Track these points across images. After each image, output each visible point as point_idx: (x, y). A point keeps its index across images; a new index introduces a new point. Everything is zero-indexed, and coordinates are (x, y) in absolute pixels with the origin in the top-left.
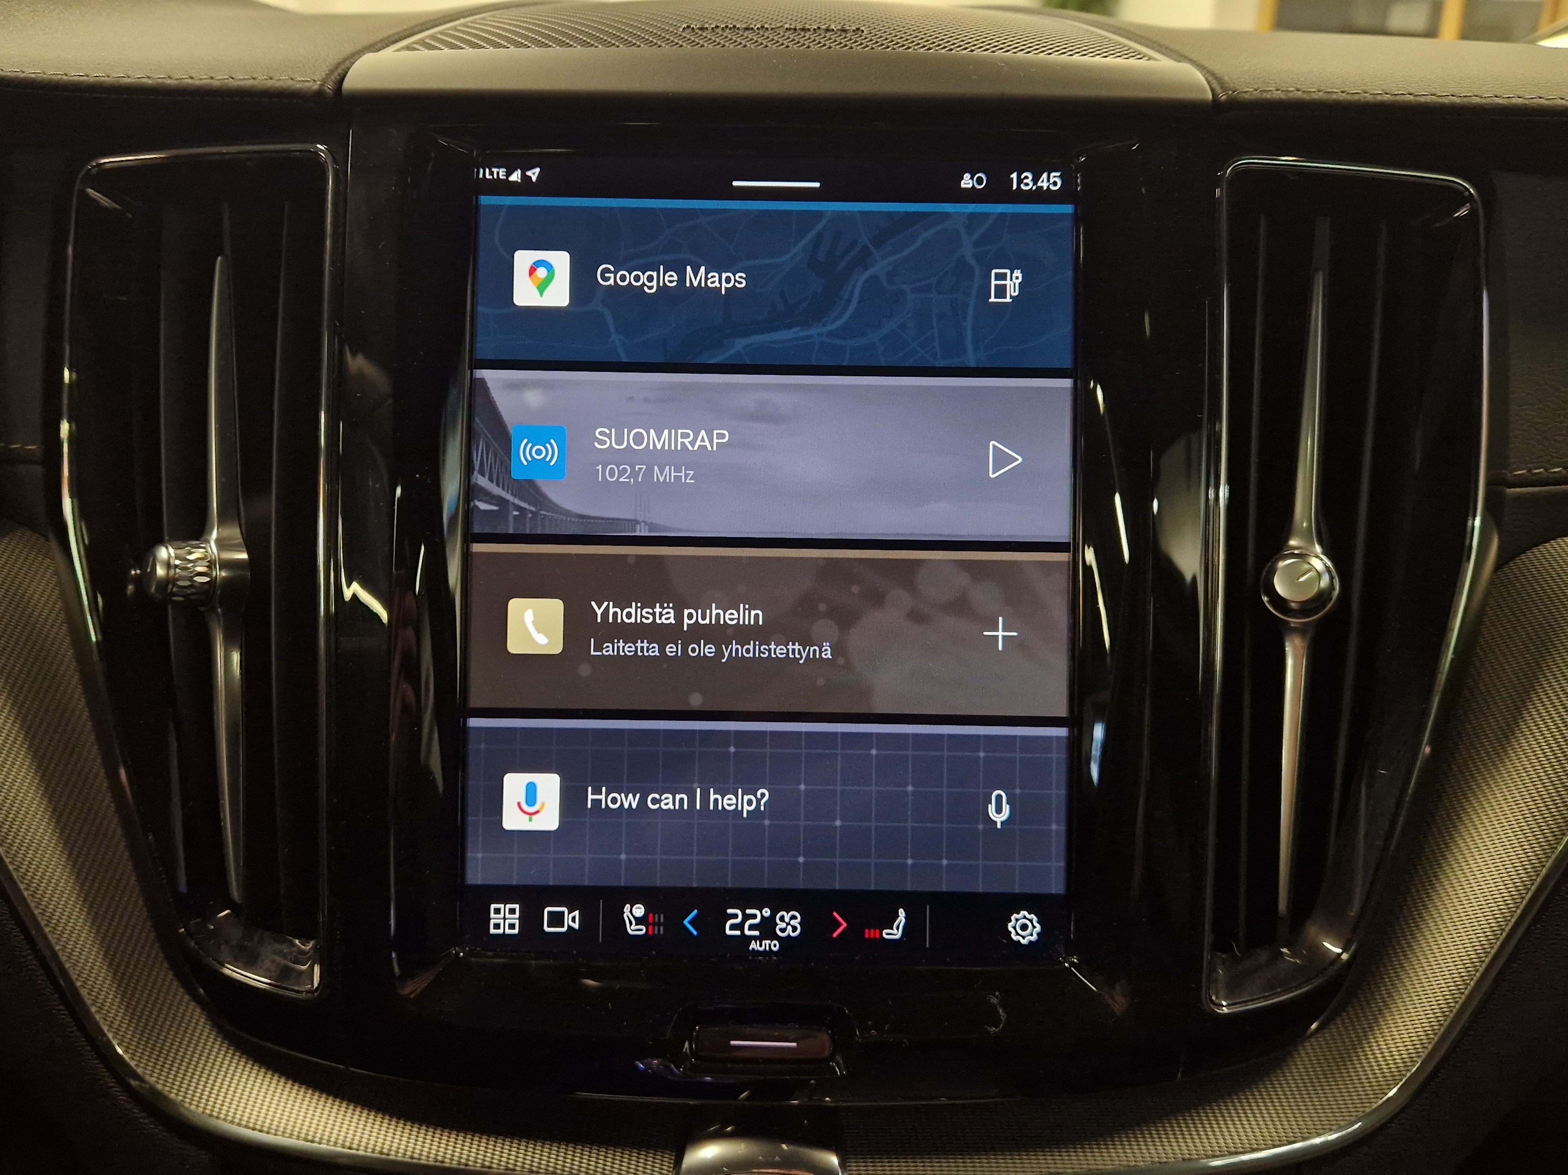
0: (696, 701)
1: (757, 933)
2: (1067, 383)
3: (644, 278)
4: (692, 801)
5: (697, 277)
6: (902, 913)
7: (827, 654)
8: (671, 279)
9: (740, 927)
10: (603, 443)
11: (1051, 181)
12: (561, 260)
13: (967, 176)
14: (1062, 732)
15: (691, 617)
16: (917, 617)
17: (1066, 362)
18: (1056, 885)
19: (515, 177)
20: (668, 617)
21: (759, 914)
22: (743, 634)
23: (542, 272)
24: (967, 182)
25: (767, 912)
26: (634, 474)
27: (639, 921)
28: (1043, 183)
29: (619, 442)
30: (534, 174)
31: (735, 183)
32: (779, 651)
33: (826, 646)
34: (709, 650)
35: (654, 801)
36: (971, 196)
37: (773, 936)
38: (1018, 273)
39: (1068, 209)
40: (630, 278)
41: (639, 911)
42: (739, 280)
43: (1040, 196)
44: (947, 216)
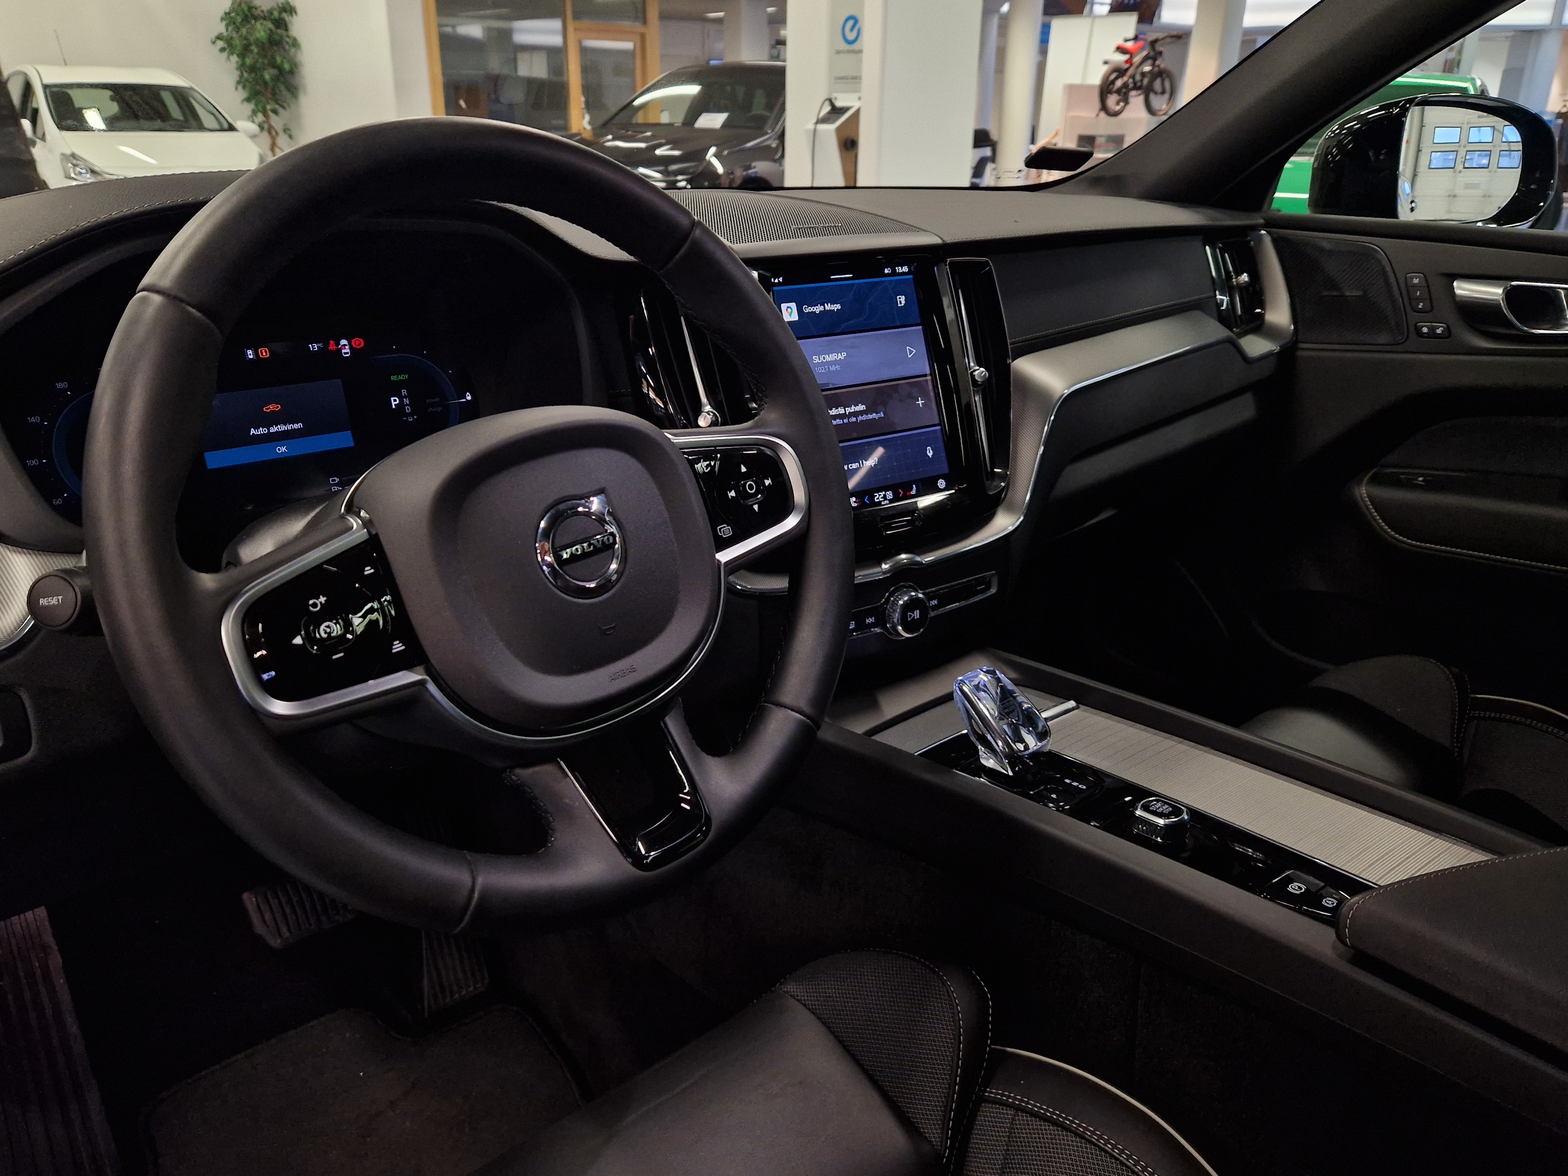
0: (855, 435)
1: (883, 499)
2: (920, 327)
3: (815, 308)
4: (860, 465)
5: (828, 307)
6: (914, 486)
7: (883, 416)
8: (822, 308)
9: (878, 499)
10: (815, 361)
11: (905, 269)
12: (793, 305)
13: (886, 269)
14: (939, 428)
15: (848, 410)
16: (901, 401)
17: (919, 322)
18: (946, 471)
19: (776, 281)
20: (841, 411)
21: (882, 494)
22: (861, 413)
23: (789, 310)
24: (886, 271)
25: (884, 493)
26: (825, 369)
27: (855, 502)
28: (904, 270)
29: (820, 360)
30: (781, 279)
31: (832, 277)
32: (870, 417)
33: (882, 413)
34: (854, 419)
35: (851, 466)
36: (888, 275)
37: (887, 499)
38: (903, 297)
39: (911, 277)
40: (812, 310)
41: (854, 499)
42: (838, 306)
43: (903, 274)
44: (884, 281)
